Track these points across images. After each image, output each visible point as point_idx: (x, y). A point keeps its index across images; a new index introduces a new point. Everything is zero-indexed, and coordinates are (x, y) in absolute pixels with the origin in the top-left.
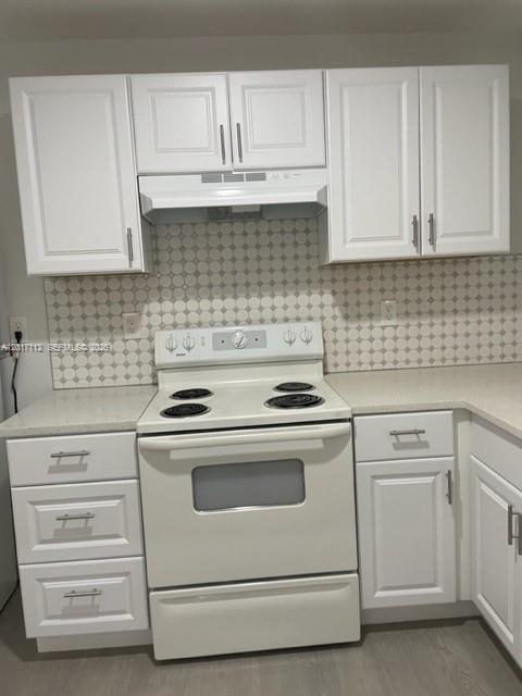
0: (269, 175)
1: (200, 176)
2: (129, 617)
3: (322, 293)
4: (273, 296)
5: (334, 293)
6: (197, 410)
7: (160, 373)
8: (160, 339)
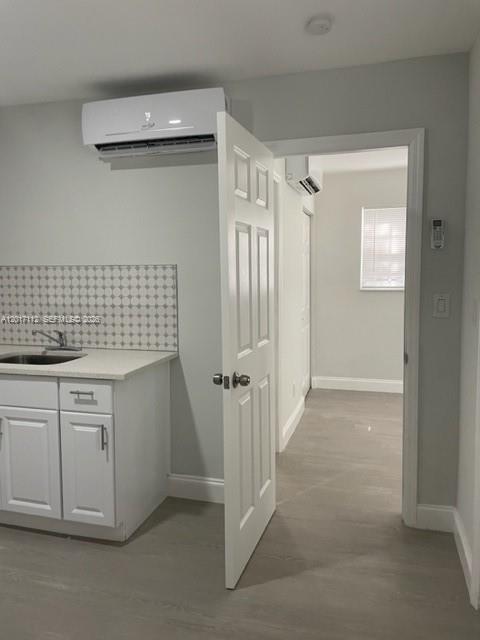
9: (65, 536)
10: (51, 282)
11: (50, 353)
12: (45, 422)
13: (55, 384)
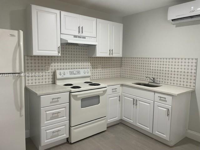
0: (86, 38)
1: (73, 36)
2: (65, 135)
3: (88, 63)
4: (79, 63)
5: (90, 63)
6: (79, 87)
7: (57, 81)
8: (58, 72)
10: (152, 63)
11: (150, 84)
12: (150, 104)
13: (154, 93)
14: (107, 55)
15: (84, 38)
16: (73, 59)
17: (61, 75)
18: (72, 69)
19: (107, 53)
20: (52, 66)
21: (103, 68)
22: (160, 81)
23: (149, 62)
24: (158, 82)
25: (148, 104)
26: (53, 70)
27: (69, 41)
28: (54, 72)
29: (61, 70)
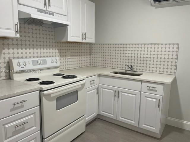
0: (55, 14)
1: (37, 10)
3: (55, 49)
4: (44, 49)
5: (58, 50)
6: (51, 83)
7: (14, 75)
8: (15, 62)
9: (138, 132)
10: (128, 49)
11: (128, 72)
12: (135, 95)
13: (140, 83)
14: (80, 40)
15: (52, 14)
16: (35, 43)
17: (21, 67)
18: (34, 57)
19: (80, 37)
20: (4, 54)
21: (72, 56)
22: (137, 69)
23: (125, 49)
24: (135, 70)
25: (134, 96)
26: (7, 60)
27: (33, 16)
28: (8, 62)
29: (18, 60)
